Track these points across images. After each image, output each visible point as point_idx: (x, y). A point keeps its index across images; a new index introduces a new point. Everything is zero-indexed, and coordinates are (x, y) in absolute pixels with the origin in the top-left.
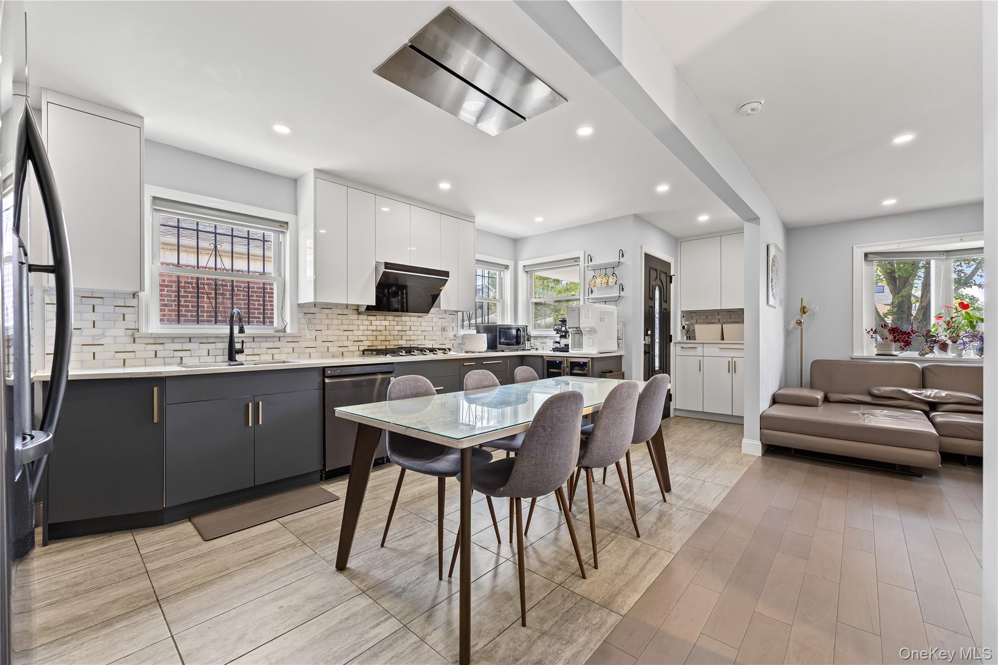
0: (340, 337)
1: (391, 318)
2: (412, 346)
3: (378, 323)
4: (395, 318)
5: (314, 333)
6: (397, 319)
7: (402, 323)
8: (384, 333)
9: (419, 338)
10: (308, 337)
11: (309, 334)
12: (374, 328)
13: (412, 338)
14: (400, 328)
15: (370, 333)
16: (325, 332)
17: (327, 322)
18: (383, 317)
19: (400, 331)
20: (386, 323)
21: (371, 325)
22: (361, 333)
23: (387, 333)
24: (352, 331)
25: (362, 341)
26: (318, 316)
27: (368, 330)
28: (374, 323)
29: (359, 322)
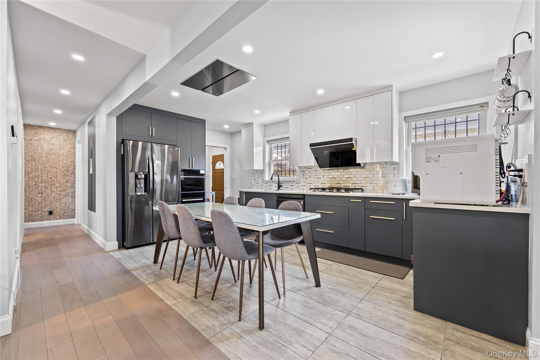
0: (315, 182)
1: (342, 170)
2: (339, 187)
3: (334, 174)
4: (344, 170)
5: (305, 179)
6: (345, 171)
7: (349, 173)
8: (337, 179)
9: (362, 182)
10: (303, 181)
11: (303, 180)
12: (332, 177)
13: (356, 182)
14: (348, 176)
15: (329, 179)
16: (309, 179)
17: (310, 174)
18: (337, 171)
19: (348, 178)
20: (339, 174)
21: (330, 175)
22: (324, 179)
23: (339, 179)
24: (321, 178)
25: (325, 183)
26: (306, 172)
27: (328, 178)
28: (332, 174)
29: (324, 174)
